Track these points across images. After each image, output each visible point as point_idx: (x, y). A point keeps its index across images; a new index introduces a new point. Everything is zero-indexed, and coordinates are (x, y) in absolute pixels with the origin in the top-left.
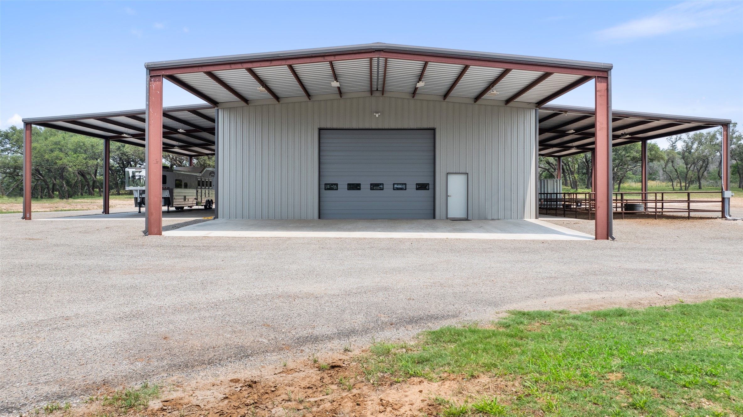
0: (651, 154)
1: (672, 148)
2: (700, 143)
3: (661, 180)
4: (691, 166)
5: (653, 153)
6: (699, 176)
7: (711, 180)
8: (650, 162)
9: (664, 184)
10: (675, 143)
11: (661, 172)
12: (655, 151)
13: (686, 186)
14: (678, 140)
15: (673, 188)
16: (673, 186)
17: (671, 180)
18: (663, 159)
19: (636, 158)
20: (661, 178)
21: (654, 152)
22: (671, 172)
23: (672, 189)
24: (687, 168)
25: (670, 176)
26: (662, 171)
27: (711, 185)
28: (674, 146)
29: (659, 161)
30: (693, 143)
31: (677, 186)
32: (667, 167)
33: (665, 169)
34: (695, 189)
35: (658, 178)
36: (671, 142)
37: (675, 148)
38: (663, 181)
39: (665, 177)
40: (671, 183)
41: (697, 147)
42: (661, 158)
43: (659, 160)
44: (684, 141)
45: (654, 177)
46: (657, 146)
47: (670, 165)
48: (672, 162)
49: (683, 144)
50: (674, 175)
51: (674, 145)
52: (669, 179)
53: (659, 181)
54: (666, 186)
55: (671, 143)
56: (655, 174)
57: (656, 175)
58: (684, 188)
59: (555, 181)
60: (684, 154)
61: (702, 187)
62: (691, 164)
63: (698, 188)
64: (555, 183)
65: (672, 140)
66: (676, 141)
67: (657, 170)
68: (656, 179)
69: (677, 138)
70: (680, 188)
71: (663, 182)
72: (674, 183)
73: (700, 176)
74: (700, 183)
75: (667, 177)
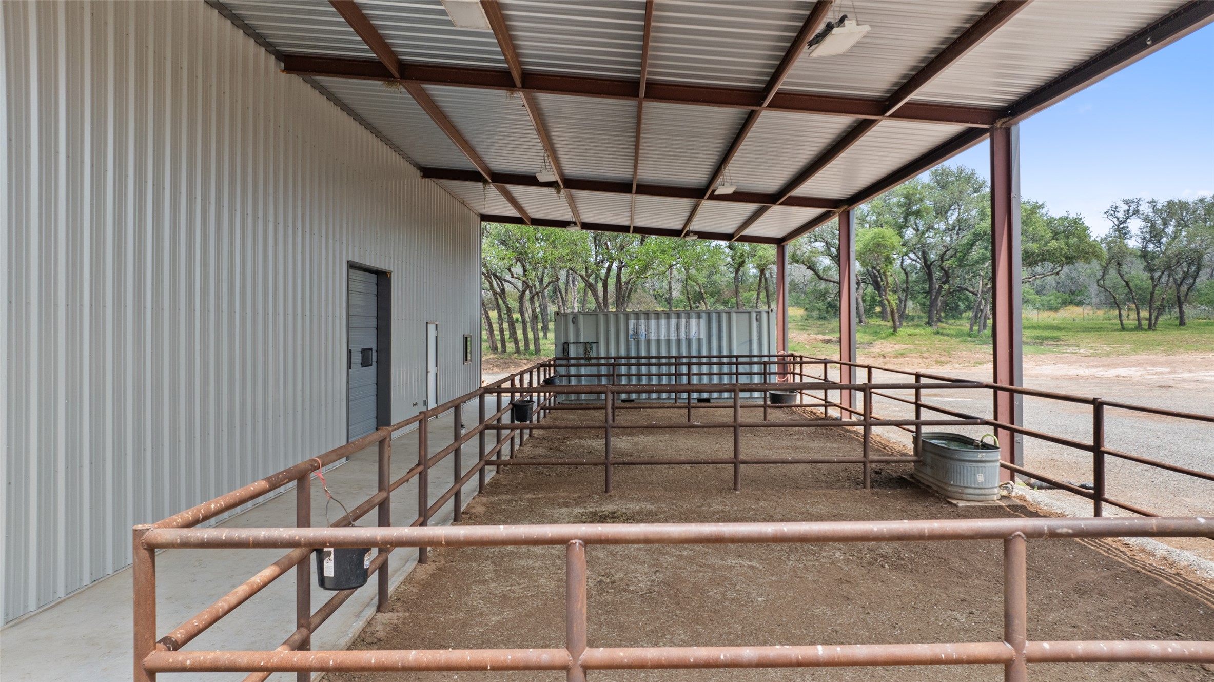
0: (1067, 244)
1: (1117, 234)
2: (1182, 224)
3: (1094, 304)
4: (1163, 273)
5: (1074, 240)
6: (1179, 297)
7: (1202, 304)
8: (1067, 263)
9: (1101, 313)
10: (1125, 222)
11: (1093, 289)
12: (1077, 237)
13: (1150, 319)
14: (1131, 214)
15: (1122, 324)
16: (1121, 320)
17: (1116, 304)
18: (1097, 256)
19: (1033, 254)
20: (1094, 301)
21: (1076, 239)
22: (1115, 288)
23: (1119, 327)
24: (1152, 278)
25: (1115, 298)
26: (1096, 286)
27: (1202, 316)
28: (1124, 228)
29: (1087, 261)
30: (1165, 223)
31: (1130, 319)
32: (1107, 277)
33: (1102, 282)
34: (1170, 325)
35: (1087, 302)
36: (1115, 220)
37: (1126, 234)
38: (1099, 306)
39: (1103, 298)
40: (1117, 312)
41: (1176, 232)
42: (1093, 253)
43: (1087, 258)
44: (1146, 219)
45: (1079, 298)
46: (1083, 223)
47: (1112, 272)
48: (1119, 264)
49: (1143, 224)
50: (1121, 295)
51: (1121, 226)
52: (1110, 304)
53: (1089, 307)
54: (1105, 319)
55: (1117, 223)
56: (1081, 292)
57: (1083, 294)
58: (1145, 323)
59: (754, 315)
60: (1146, 248)
61: (1186, 321)
62: (1163, 268)
63: (1177, 322)
64: (755, 324)
65: (1117, 214)
66: (1128, 218)
67: (1085, 284)
68: (1083, 304)
69: (1128, 211)
70: (1137, 322)
71: (1098, 309)
72: (1122, 312)
73: (1182, 298)
74: (1181, 312)
75: (1106, 298)
